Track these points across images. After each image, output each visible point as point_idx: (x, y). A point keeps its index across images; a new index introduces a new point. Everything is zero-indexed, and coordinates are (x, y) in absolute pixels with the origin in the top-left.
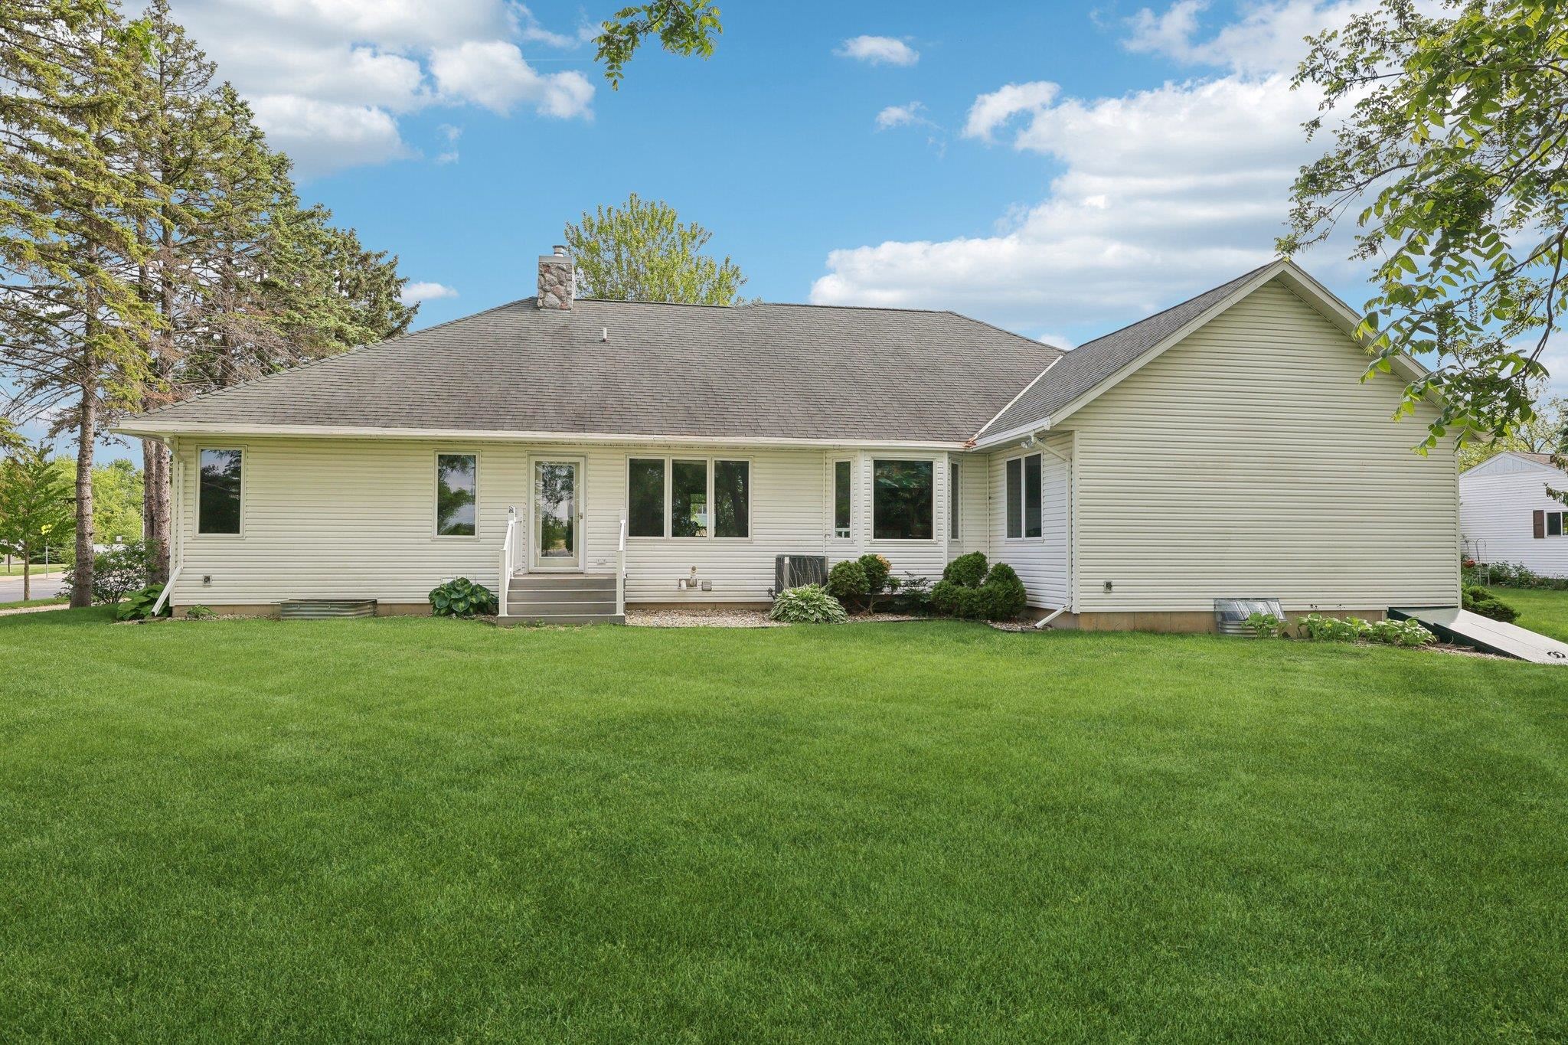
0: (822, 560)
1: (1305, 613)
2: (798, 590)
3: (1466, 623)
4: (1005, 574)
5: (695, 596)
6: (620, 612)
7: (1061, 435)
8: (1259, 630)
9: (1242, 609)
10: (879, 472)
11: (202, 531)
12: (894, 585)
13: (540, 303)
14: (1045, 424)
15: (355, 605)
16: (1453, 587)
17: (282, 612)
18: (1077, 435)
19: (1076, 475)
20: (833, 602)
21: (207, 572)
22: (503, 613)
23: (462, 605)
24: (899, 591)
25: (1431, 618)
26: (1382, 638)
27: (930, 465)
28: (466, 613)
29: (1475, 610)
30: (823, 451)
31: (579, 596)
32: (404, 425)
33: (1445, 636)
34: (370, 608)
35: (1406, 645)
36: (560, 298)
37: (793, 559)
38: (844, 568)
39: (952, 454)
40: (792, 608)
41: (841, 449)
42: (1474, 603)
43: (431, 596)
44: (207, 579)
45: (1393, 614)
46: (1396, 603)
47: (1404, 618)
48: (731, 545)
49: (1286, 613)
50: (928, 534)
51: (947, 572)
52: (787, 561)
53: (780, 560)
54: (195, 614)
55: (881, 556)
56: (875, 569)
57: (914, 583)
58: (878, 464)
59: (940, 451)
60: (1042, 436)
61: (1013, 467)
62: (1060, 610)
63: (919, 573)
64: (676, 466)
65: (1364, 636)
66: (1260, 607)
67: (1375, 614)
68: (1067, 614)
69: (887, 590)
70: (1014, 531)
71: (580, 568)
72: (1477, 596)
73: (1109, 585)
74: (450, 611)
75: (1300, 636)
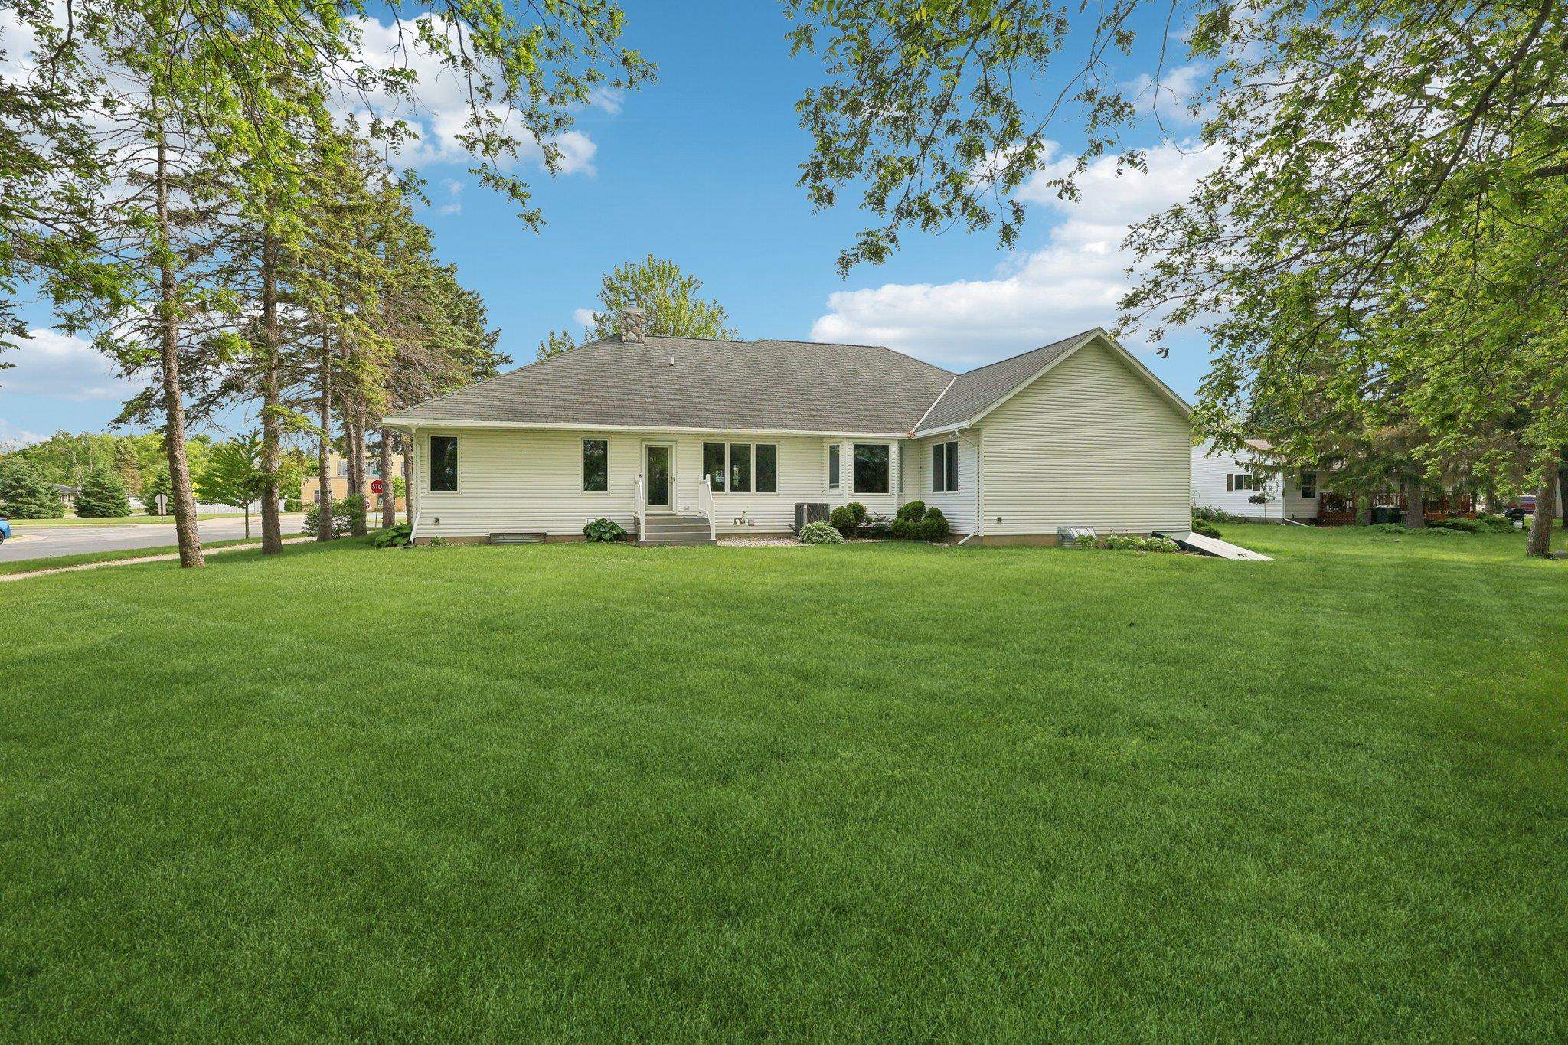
0: (827, 506)
1: (1109, 535)
2: (815, 524)
3: (1195, 539)
4: (936, 514)
5: (744, 529)
6: (713, 538)
7: (974, 431)
8: (1084, 544)
9: (1075, 533)
10: (858, 454)
11: (433, 489)
12: (869, 521)
13: (624, 338)
14: (965, 424)
15: (537, 535)
16: (1187, 521)
17: (492, 540)
18: (983, 431)
19: (982, 455)
20: (836, 532)
21: (437, 515)
22: (643, 539)
23: (608, 535)
24: (872, 524)
25: (1177, 537)
26: (1149, 548)
27: (886, 448)
28: (610, 540)
29: (1198, 532)
30: (821, 438)
31: (684, 529)
32: (565, 422)
33: (1184, 547)
34: (543, 538)
35: (1163, 551)
36: (637, 335)
37: (809, 505)
38: (840, 512)
39: (901, 442)
40: (814, 535)
41: (833, 437)
42: (1198, 529)
43: (585, 530)
44: (437, 520)
45: (1155, 534)
46: (1157, 527)
47: (1162, 537)
48: (766, 497)
49: (1097, 535)
50: (885, 489)
51: (899, 514)
52: (805, 506)
53: (799, 507)
54: (436, 542)
55: (861, 503)
56: (858, 511)
57: (880, 520)
58: (856, 447)
59: (893, 439)
60: (962, 431)
61: (938, 450)
62: (972, 534)
63: (883, 514)
64: (732, 446)
65: (1141, 547)
66: (1083, 531)
67: (1145, 535)
68: (976, 537)
69: (864, 524)
70: (938, 487)
71: (674, 512)
72: (1200, 525)
73: (1000, 520)
74: (600, 539)
75: (1105, 548)
